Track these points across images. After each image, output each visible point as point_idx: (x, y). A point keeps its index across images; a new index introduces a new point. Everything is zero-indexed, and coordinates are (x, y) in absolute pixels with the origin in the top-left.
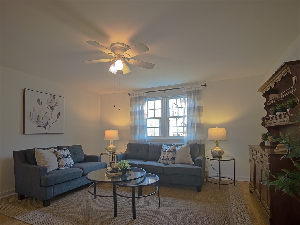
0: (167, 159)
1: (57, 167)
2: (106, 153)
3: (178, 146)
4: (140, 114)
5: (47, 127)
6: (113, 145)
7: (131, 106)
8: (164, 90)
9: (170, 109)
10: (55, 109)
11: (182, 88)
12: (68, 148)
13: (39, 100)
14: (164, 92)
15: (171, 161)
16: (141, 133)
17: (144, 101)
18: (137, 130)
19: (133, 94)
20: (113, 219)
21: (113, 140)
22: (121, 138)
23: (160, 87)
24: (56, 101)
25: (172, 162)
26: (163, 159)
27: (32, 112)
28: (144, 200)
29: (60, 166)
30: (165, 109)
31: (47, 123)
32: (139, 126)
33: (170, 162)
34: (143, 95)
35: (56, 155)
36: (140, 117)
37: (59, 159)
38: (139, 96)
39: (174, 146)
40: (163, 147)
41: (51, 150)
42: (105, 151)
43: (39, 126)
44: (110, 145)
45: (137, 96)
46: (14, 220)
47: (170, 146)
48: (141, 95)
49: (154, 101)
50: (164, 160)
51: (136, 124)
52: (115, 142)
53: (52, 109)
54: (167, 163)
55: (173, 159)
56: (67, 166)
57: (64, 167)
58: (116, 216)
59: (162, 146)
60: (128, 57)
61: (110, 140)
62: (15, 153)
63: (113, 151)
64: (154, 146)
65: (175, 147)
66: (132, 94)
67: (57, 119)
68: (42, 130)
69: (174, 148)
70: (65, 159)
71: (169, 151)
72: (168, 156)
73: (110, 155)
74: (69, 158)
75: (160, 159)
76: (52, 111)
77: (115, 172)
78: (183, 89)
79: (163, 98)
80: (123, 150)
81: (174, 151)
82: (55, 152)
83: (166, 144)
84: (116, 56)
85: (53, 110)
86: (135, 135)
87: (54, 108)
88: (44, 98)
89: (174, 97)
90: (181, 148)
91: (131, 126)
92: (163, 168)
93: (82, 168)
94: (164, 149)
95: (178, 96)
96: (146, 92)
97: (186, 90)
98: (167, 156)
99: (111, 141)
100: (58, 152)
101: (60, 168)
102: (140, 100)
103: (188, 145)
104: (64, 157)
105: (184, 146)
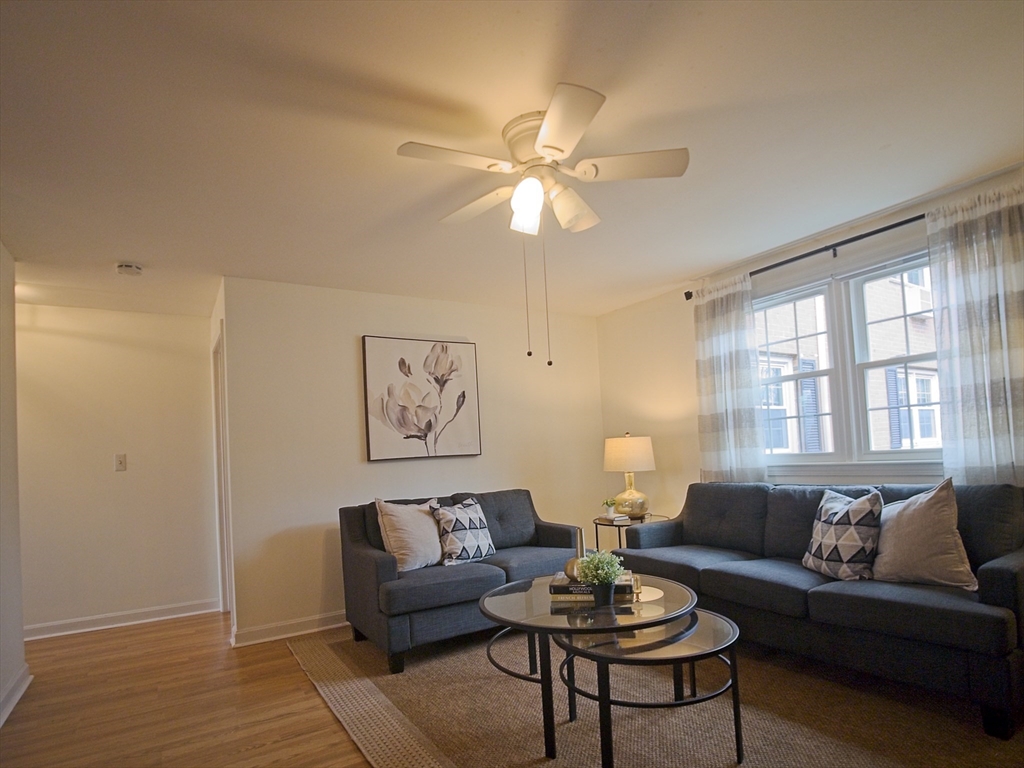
0: (835, 556)
1: (437, 557)
2: (608, 517)
3: (891, 496)
4: (731, 368)
5: (431, 437)
6: (638, 490)
7: (697, 339)
8: (834, 247)
9: (869, 327)
10: (449, 382)
11: (922, 216)
12: (482, 499)
13: (402, 363)
14: (835, 255)
15: (852, 565)
16: (739, 443)
17: (746, 309)
18: (723, 430)
19: (701, 293)
20: (540, 761)
21: (635, 473)
22: (664, 466)
23: (814, 238)
24: (450, 360)
25: (856, 573)
26: (818, 555)
27: (386, 398)
28: (695, 717)
29: (446, 555)
30: (846, 330)
31: (429, 426)
32: (730, 417)
33: (844, 570)
34: (739, 288)
35: (438, 522)
36: (732, 380)
37: (443, 534)
38: (723, 293)
39: (869, 500)
40: (822, 503)
41: (426, 507)
42: (607, 511)
43: (408, 437)
44: (624, 491)
45: (716, 295)
46: (315, 693)
47: (857, 494)
48: (731, 290)
49: (791, 305)
50: (822, 559)
51: (721, 409)
52: (641, 479)
53: (441, 382)
54: (836, 573)
55: (867, 558)
56: (464, 554)
57: (458, 558)
58: (551, 753)
59: (821, 494)
60: (559, 157)
61: (624, 473)
62: (344, 512)
63: (637, 511)
64: (786, 496)
65: (875, 500)
66: (697, 292)
67: (457, 411)
68: (417, 448)
69: (868, 507)
70: (458, 534)
71: (845, 520)
72: (840, 542)
73: (619, 526)
74: (473, 531)
75: (807, 554)
76: (441, 391)
77: (571, 593)
78: (926, 219)
79: (829, 284)
80: (671, 507)
81: (872, 520)
82: (433, 512)
83: (845, 488)
84: (520, 168)
85: (443, 385)
86: (718, 449)
87: (446, 381)
88: (416, 356)
89: (885, 267)
90: (905, 509)
91: (700, 417)
92: (804, 593)
93: (504, 565)
94: (827, 511)
95: (905, 261)
96: (751, 274)
97: (942, 224)
98: (833, 542)
99: (626, 475)
100: (441, 511)
101: (446, 561)
102: (728, 310)
103: (944, 493)
104: (458, 526)
105: (923, 498)
